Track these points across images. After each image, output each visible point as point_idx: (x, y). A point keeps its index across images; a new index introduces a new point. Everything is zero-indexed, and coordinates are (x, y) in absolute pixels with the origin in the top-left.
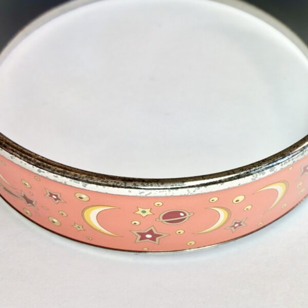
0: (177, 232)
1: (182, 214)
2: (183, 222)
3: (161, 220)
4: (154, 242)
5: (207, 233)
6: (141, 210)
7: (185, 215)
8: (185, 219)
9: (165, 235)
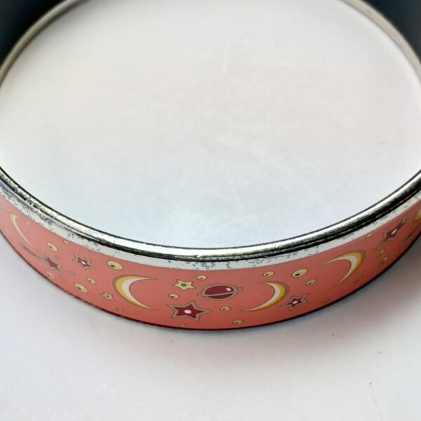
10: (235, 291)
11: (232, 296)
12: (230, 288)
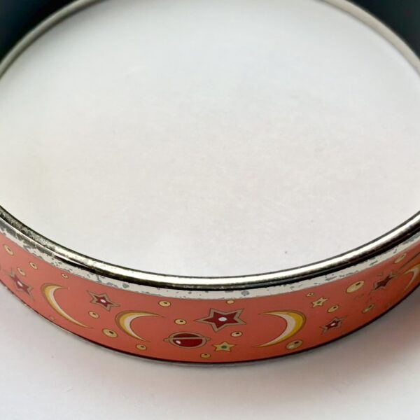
0: (184, 322)
1: (179, 342)
2: (177, 334)
3: (204, 339)
4: (216, 312)
5: (146, 312)
6: (228, 349)
7: (175, 341)
8: (175, 337)
9: (202, 320)
10: (171, 340)
11: (174, 335)
12: (177, 344)
